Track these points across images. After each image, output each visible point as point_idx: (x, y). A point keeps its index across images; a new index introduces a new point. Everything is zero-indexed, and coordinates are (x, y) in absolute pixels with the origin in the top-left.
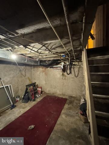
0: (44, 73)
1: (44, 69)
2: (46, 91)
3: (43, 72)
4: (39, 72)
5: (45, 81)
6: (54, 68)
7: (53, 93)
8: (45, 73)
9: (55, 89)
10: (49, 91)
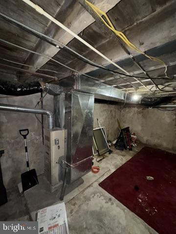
0: (140, 115)
1: (141, 109)
2: (142, 141)
3: (140, 113)
4: (132, 114)
5: (142, 127)
6: (160, 109)
7: (155, 145)
8: (142, 115)
9: (159, 139)
10: (147, 141)
